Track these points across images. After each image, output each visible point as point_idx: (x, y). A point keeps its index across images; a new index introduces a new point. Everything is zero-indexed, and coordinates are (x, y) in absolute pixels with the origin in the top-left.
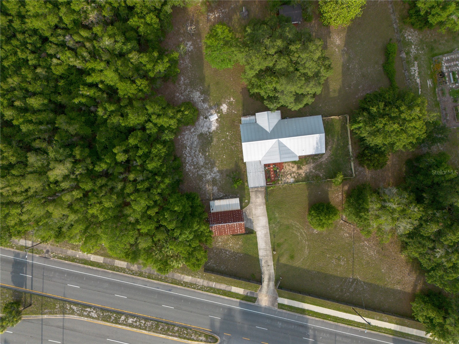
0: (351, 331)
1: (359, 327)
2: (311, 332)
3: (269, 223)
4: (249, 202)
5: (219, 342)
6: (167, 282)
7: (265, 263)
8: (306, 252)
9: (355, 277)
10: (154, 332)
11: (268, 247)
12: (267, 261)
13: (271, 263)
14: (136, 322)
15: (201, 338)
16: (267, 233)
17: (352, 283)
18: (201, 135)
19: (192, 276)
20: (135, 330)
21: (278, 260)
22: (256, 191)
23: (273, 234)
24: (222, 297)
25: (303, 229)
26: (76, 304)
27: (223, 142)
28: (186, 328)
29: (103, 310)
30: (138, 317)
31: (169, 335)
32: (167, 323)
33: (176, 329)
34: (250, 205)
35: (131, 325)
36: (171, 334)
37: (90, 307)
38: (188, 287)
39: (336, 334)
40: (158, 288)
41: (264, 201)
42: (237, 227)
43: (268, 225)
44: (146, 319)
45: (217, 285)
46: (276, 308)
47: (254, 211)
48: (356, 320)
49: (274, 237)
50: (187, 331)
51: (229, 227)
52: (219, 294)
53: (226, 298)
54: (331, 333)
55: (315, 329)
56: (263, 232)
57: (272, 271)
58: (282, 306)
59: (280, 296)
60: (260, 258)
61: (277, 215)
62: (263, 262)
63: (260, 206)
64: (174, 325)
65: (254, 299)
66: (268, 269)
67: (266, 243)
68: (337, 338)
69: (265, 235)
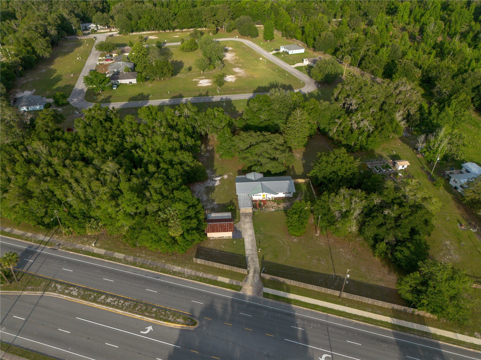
0: (344, 322)
1: (352, 319)
2: (299, 322)
3: (255, 234)
4: (239, 221)
5: (197, 325)
6: (157, 271)
7: (251, 259)
8: (289, 253)
9: (337, 274)
10: (130, 312)
11: (254, 249)
12: (252, 258)
13: (257, 260)
14: (114, 301)
15: (179, 320)
16: (253, 239)
17: (336, 279)
18: (207, 187)
19: (182, 267)
20: (110, 309)
21: (263, 258)
22: (246, 215)
23: (258, 241)
24: (208, 285)
25: (284, 238)
26: (61, 283)
28: (166, 310)
29: (85, 289)
30: (118, 297)
31: (145, 316)
32: (146, 304)
33: (154, 309)
35: (108, 305)
36: (147, 314)
37: (74, 286)
38: (176, 275)
39: (328, 325)
40: (147, 275)
41: (251, 220)
42: (227, 226)
44: (125, 300)
45: (204, 275)
46: (261, 297)
47: (242, 226)
48: (346, 311)
50: (165, 312)
51: (221, 226)
52: (205, 282)
53: (212, 286)
54: (322, 323)
55: (303, 319)
56: (250, 239)
57: (258, 265)
58: (266, 295)
59: (265, 287)
60: (247, 256)
61: (262, 229)
62: (249, 259)
63: (248, 223)
64: (154, 306)
65: (239, 288)
66: (254, 264)
67: (252, 246)
68: (330, 329)
69: (252, 241)
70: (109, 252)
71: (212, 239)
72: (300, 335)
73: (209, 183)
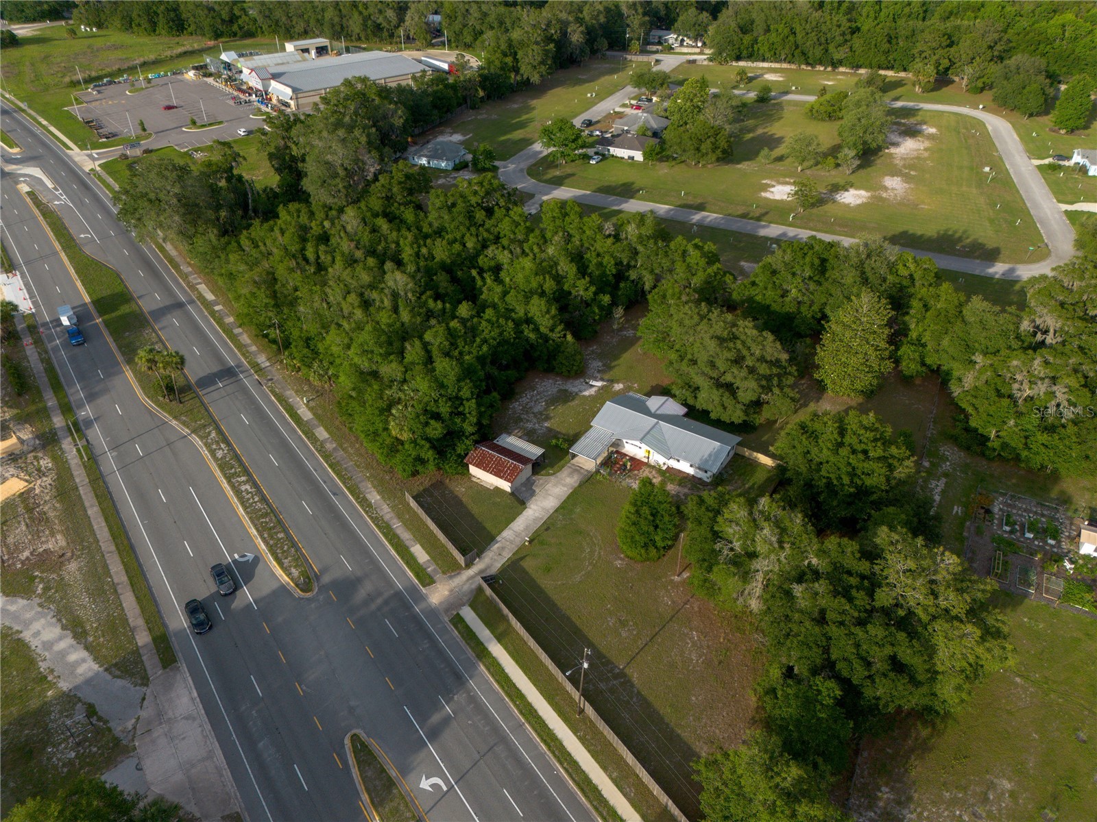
0: (539, 757)
1: (561, 764)
2: (460, 698)
3: (556, 511)
4: (553, 474)
5: (308, 595)
6: (344, 483)
7: (498, 548)
8: (578, 578)
9: (627, 671)
10: (250, 518)
11: (525, 533)
12: (503, 548)
13: (507, 555)
14: (248, 493)
15: (293, 570)
16: (542, 518)
17: (616, 677)
18: (563, 391)
19: (383, 497)
20: (235, 501)
21: (522, 558)
22: (576, 470)
23: (547, 525)
24: (389, 547)
25: (601, 549)
26: (220, 432)
27: (584, 409)
28: (294, 545)
29: (237, 458)
30: (259, 490)
31: (261, 536)
32: (280, 522)
33: (281, 535)
34: (552, 478)
35: (238, 492)
36: (266, 535)
37: (228, 444)
38: (362, 506)
39: (504, 740)
40: (325, 482)
41: (576, 485)
43: (551, 512)
44: (263, 499)
45: (401, 528)
46: (446, 619)
47: (549, 486)
48: (565, 743)
49: (546, 530)
50: (289, 548)
52: (390, 541)
53: (393, 552)
54: (496, 729)
55: (473, 699)
56: (537, 515)
57: (498, 565)
58: (458, 621)
59: (471, 606)
60: (498, 538)
61: (578, 510)
62: (497, 546)
63: (565, 486)
64: (285, 531)
65: (428, 580)
66: (494, 559)
67: (527, 527)
68: (499, 749)
69: (535, 520)
70: (316, 422)
71: (474, 480)
72: (436, 718)
73: (573, 386)
